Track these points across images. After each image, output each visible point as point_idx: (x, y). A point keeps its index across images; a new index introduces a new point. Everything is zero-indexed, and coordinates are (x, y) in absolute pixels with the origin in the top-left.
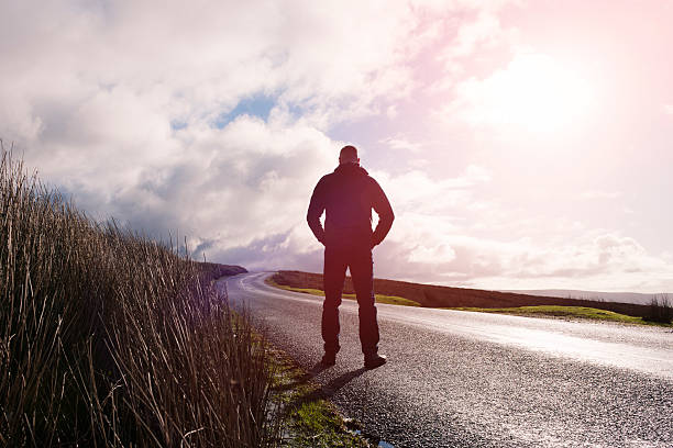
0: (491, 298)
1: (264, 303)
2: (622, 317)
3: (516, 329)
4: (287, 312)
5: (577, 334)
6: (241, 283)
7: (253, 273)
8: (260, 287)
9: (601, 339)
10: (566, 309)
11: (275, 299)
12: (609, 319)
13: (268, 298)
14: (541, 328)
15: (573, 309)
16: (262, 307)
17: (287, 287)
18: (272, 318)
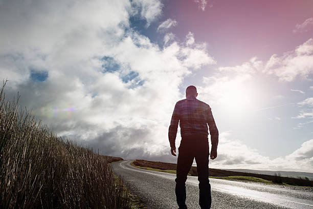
0: (217, 172)
1: (129, 174)
2: (265, 181)
3: (227, 186)
4: (139, 178)
5: (249, 188)
6: (121, 164)
7: (126, 160)
8: (128, 167)
9: (258, 190)
10: (245, 177)
11: (134, 172)
12: (260, 182)
13: (131, 171)
14: (236, 185)
15: (247, 177)
16: (128, 175)
17: (139, 167)
18: (132, 180)
